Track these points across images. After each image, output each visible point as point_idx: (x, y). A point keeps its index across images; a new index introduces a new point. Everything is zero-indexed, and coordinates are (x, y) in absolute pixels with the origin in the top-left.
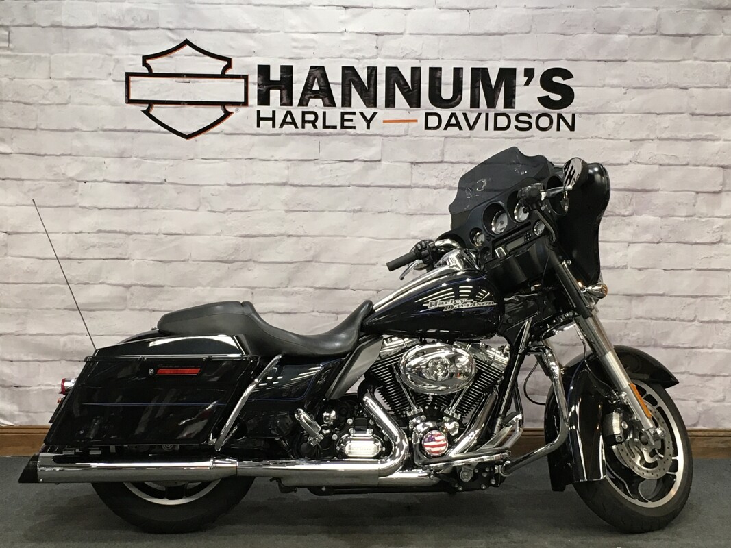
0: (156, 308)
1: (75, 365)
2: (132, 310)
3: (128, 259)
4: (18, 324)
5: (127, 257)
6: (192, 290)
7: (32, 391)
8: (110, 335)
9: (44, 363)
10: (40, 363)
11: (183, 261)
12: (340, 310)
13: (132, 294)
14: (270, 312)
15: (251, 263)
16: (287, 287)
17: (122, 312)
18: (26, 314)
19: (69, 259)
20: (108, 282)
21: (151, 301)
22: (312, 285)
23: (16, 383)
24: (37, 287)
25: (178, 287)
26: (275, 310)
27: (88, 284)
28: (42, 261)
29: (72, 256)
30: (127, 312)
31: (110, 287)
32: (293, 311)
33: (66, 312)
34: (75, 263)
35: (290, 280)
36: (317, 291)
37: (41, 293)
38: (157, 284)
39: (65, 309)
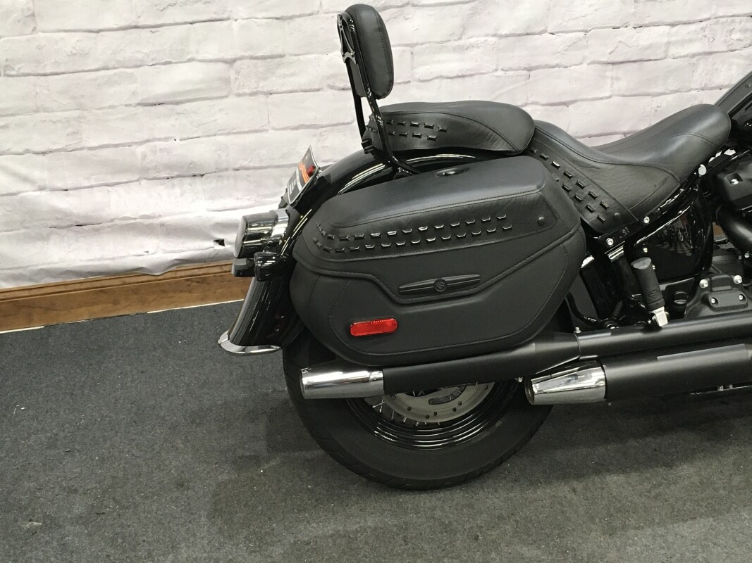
0: (275, 89)
1: (162, 184)
2: (239, 95)
3: (228, 19)
4: (68, 135)
5: (225, 16)
6: (326, 58)
7: (103, 228)
8: (209, 136)
9: (116, 188)
10: (109, 188)
11: (310, 15)
12: (533, 64)
13: (238, 72)
14: (436, 78)
15: (409, 9)
16: (460, 38)
17: (225, 100)
18: (79, 117)
19: (136, 27)
20: (200, 58)
21: (265, 79)
22: (494, 32)
23: (77, 220)
24: (93, 75)
25: (304, 54)
26: (444, 75)
27: (170, 63)
28: (94, 35)
29: (141, 22)
30: (232, 100)
31: (204, 65)
32: (468, 73)
33: (140, 109)
34: (146, 32)
35: (464, 28)
36: (504, 41)
37: (99, 85)
38: (274, 53)
39: (139, 104)
